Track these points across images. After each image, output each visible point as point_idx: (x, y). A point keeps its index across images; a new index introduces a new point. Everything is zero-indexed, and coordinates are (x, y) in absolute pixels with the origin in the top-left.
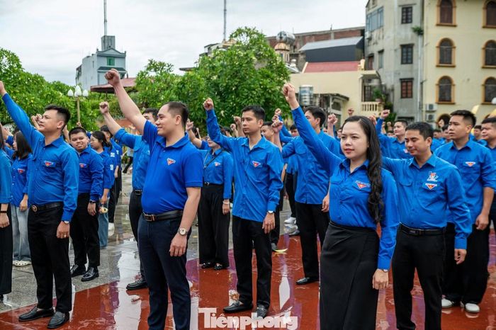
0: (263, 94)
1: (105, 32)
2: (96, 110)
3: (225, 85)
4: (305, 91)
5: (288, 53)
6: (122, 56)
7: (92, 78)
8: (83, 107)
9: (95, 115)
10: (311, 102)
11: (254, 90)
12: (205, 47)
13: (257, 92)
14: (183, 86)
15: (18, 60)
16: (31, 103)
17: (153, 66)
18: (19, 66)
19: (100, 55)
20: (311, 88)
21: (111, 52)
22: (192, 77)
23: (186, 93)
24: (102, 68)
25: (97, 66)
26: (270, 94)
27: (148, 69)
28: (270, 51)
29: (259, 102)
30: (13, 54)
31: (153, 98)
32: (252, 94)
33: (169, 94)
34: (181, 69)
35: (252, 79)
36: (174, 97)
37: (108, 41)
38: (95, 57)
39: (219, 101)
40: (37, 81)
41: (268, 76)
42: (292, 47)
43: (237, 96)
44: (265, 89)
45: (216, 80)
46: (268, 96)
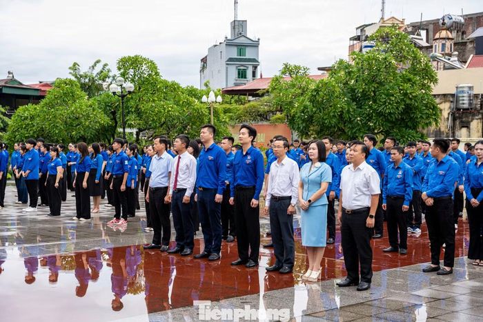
0: (403, 100)
1: (236, 15)
2: (228, 114)
3: (361, 90)
4: (463, 92)
5: (452, 42)
6: (255, 45)
7: (219, 71)
8: (216, 113)
9: (227, 120)
10: (470, 104)
11: (393, 95)
12: (357, 29)
13: (396, 97)
14: (318, 93)
15: (156, 68)
16: (169, 111)
17: (287, 70)
18: (157, 74)
19: (229, 44)
20: (471, 88)
21: (242, 40)
22: (326, 84)
23: (320, 99)
24: (231, 60)
25: (225, 58)
26: (411, 99)
27: (283, 73)
28: (413, 51)
29: (397, 108)
30: (151, 62)
31: (286, 104)
32: (390, 100)
33: (303, 101)
34: (319, 69)
35: (391, 84)
36: (308, 103)
37: (239, 26)
38: (224, 45)
39: (355, 107)
40: (174, 88)
41: (409, 80)
42: (460, 33)
43: (375, 101)
44: (406, 94)
45: (353, 85)
46: (408, 102)
